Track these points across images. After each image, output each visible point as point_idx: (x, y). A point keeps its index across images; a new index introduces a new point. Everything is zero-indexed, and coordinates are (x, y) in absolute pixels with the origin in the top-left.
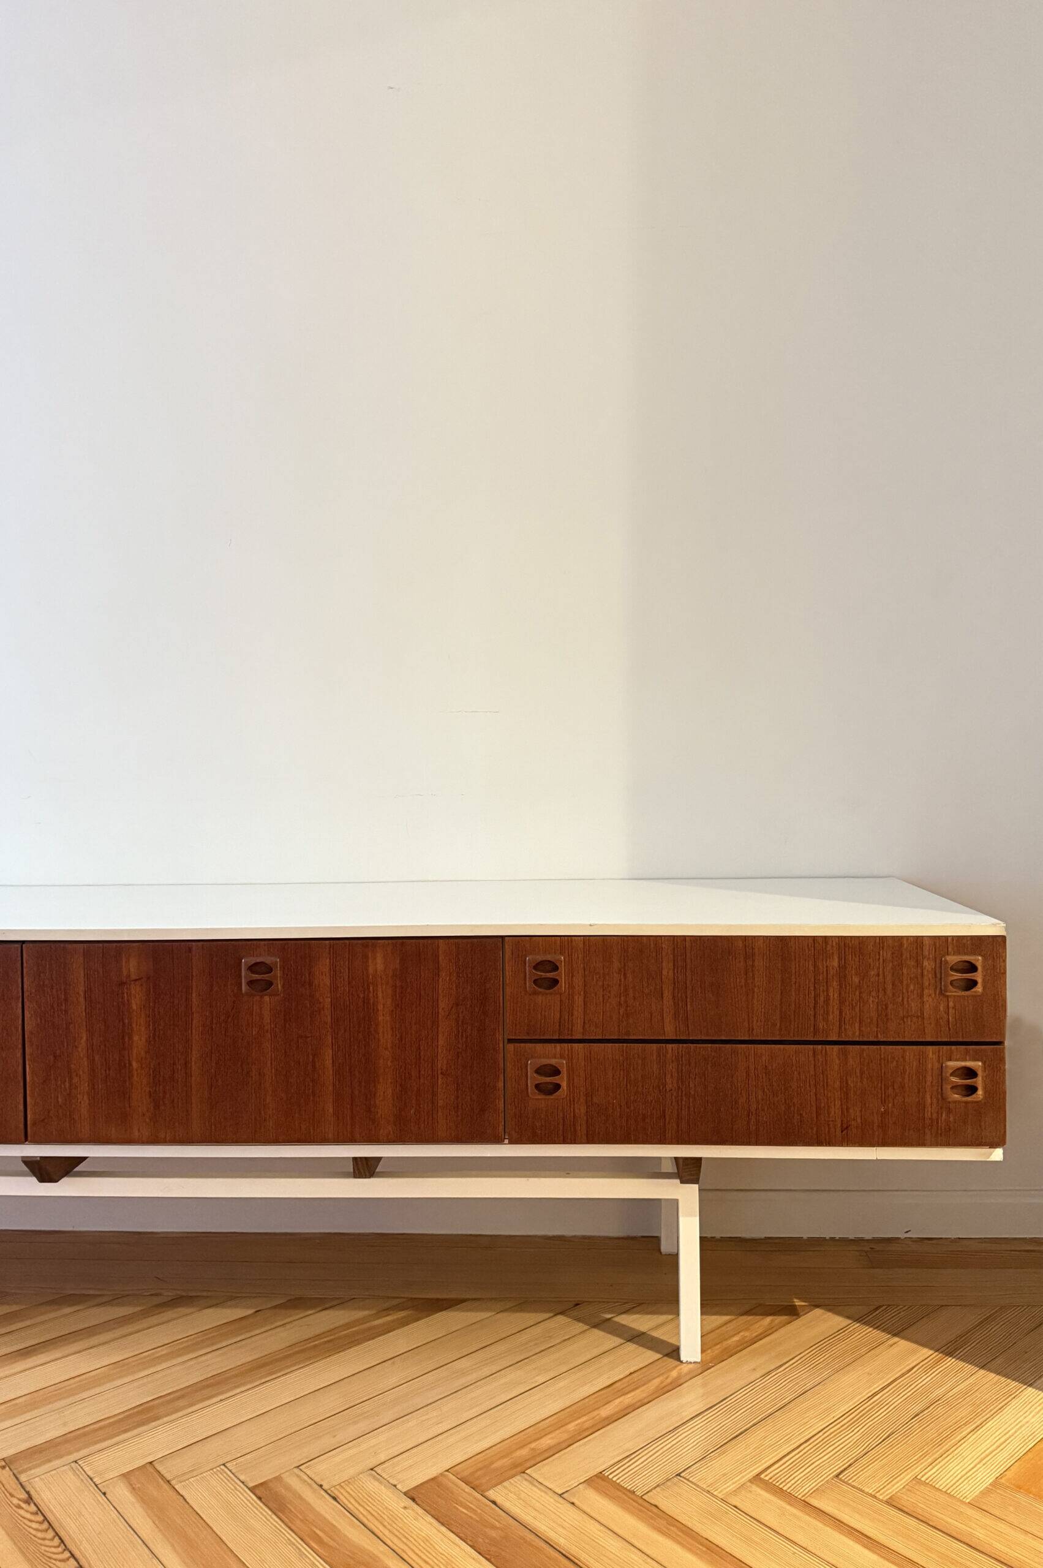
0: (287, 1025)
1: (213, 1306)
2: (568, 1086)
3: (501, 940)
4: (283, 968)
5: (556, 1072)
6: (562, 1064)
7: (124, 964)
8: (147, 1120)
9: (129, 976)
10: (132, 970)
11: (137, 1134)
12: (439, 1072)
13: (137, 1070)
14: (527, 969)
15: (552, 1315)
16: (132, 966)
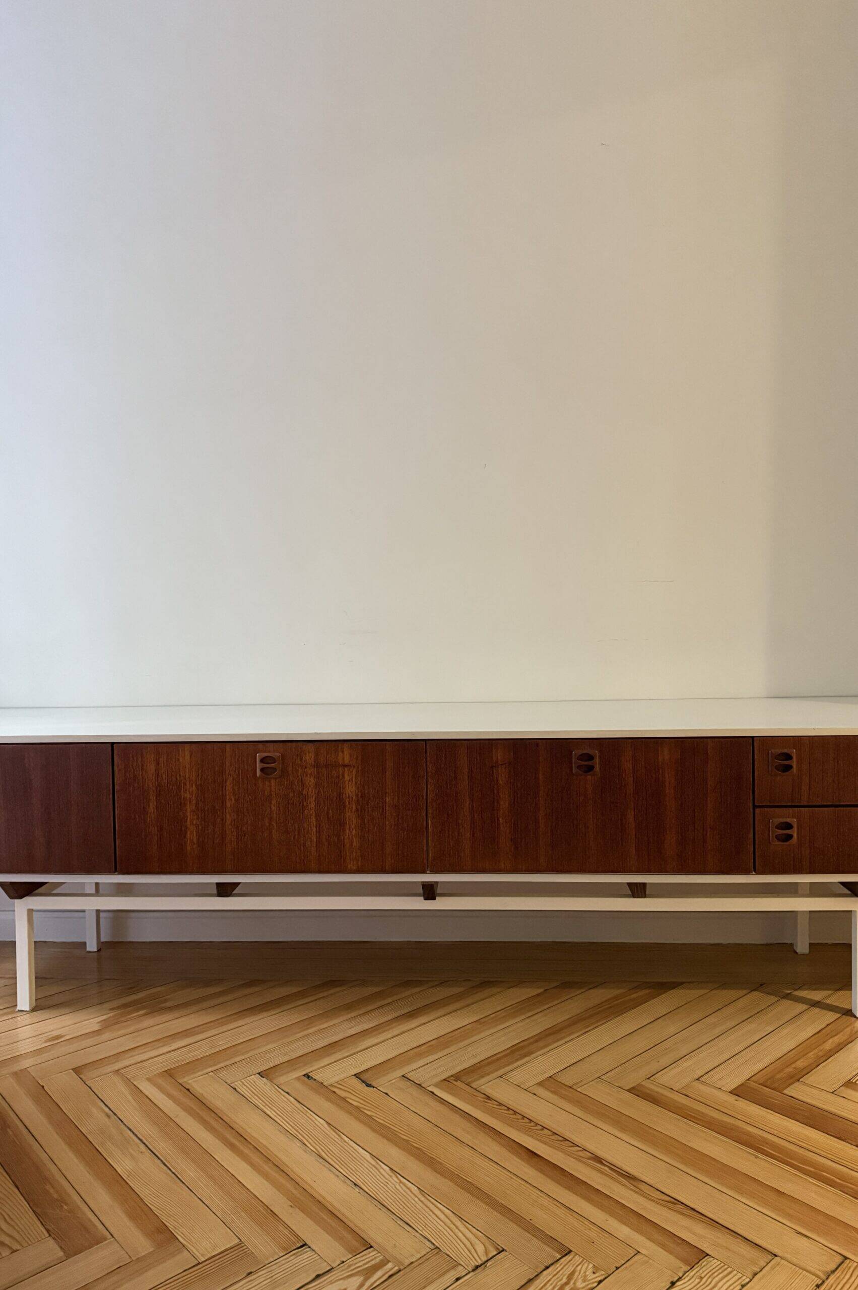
0: (603, 795)
1: (514, 986)
2: (798, 834)
3: (751, 739)
4: (600, 757)
5: (789, 826)
6: (794, 821)
7: (494, 753)
8: (510, 857)
9: (497, 762)
10: (499, 758)
11: (503, 865)
12: (708, 827)
13: (503, 824)
14: (770, 758)
15: (748, 991)
16: (499, 755)
